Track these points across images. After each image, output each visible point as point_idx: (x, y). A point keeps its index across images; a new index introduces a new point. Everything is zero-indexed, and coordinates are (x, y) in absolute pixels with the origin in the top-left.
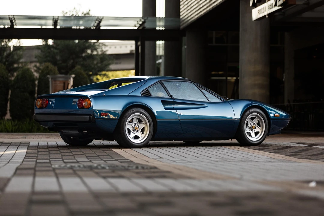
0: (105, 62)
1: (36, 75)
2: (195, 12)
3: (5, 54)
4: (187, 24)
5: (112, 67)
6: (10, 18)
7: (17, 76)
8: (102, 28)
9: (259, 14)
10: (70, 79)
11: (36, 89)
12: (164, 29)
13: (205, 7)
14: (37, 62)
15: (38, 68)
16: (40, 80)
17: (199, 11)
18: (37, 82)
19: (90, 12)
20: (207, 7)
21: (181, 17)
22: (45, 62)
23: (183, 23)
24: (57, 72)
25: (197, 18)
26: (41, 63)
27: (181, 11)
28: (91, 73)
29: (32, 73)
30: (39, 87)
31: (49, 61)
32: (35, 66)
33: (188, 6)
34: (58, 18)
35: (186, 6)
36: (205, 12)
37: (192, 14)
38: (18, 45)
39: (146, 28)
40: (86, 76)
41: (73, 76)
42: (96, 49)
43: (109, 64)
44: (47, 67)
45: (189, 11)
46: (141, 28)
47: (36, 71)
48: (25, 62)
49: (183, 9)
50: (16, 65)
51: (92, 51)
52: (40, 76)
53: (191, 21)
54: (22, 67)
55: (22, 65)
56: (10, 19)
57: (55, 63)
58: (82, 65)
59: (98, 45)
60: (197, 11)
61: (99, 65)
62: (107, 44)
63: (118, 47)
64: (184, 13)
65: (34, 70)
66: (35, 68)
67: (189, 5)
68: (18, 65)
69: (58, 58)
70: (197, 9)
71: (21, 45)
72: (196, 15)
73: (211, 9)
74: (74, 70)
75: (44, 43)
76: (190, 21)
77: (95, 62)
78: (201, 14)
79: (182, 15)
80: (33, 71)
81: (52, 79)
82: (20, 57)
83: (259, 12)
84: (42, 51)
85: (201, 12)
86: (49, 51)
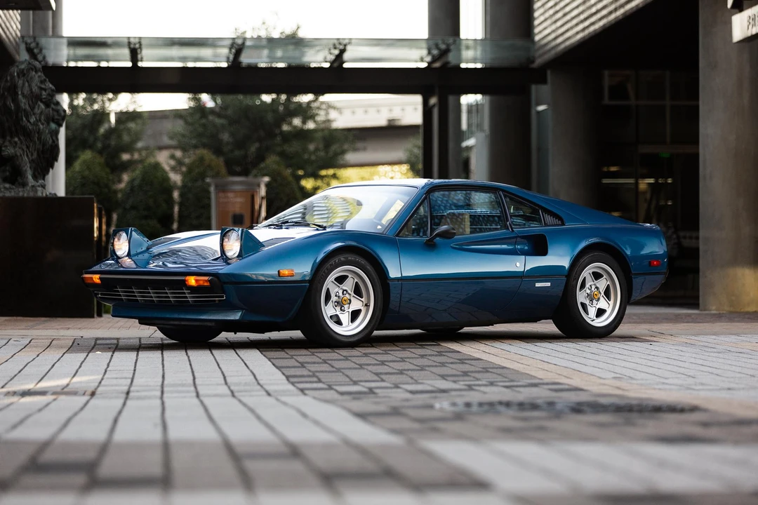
0: (334, 148)
1: (176, 178)
2: (577, 25)
3: (102, 130)
4: (553, 52)
5: (350, 157)
6: (129, 43)
7: (132, 181)
8: (345, 65)
9: (750, 27)
10: (259, 186)
11: (176, 209)
12: (479, 66)
13: (604, 12)
14: (175, 148)
15: (180, 163)
16: (184, 190)
17: (587, 23)
18: (176, 195)
19: (299, 30)
20: (610, 13)
21: (537, 38)
22: (196, 147)
23: (541, 52)
24: (223, 170)
25: (581, 38)
26: (184, 149)
27: (536, 23)
28: (301, 173)
29: (166, 173)
30: (181, 204)
31: (204, 146)
32: (173, 157)
33: (557, 12)
34: (243, 44)
35: (551, 12)
36: (604, 25)
37: (567, 31)
38: (131, 109)
39: (449, 66)
40: (291, 179)
41: (267, 179)
42: (312, 117)
43: (343, 152)
44: (201, 159)
45: (559, 24)
46: (437, 65)
47: (173, 169)
48: (147, 148)
49: (542, 18)
50: (126, 157)
51: (304, 122)
52: (183, 181)
53: (566, 48)
54: (141, 161)
55: (140, 155)
56: (132, 46)
57: (218, 151)
58: (283, 155)
59: (319, 108)
60: (582, 21)
61: (322, 154)
62: (338, 105)
63: (360, 112)
64: (545, 28)
65: (169, 165)
66: (172, 163)
67: (558, 8)
68: (132, 155)
69: (225, 137)
70: (582, 17)
71: (139, 110)
72: (577, 33)
73: (621, 17)
74: (262, 165)
75: (192, 104)
76: (562, 46)
77: (311, 147)
78: (592, 29)
79: (540, 32)
80: (167, 168)
81: (216, 186)
82: (137, 137)
83: (751, 21)
84: (186, 122)
85: (593, 24)
86: (204, 121)
